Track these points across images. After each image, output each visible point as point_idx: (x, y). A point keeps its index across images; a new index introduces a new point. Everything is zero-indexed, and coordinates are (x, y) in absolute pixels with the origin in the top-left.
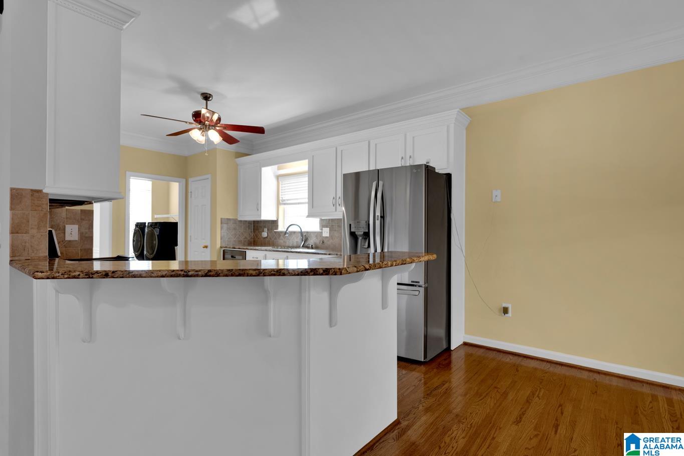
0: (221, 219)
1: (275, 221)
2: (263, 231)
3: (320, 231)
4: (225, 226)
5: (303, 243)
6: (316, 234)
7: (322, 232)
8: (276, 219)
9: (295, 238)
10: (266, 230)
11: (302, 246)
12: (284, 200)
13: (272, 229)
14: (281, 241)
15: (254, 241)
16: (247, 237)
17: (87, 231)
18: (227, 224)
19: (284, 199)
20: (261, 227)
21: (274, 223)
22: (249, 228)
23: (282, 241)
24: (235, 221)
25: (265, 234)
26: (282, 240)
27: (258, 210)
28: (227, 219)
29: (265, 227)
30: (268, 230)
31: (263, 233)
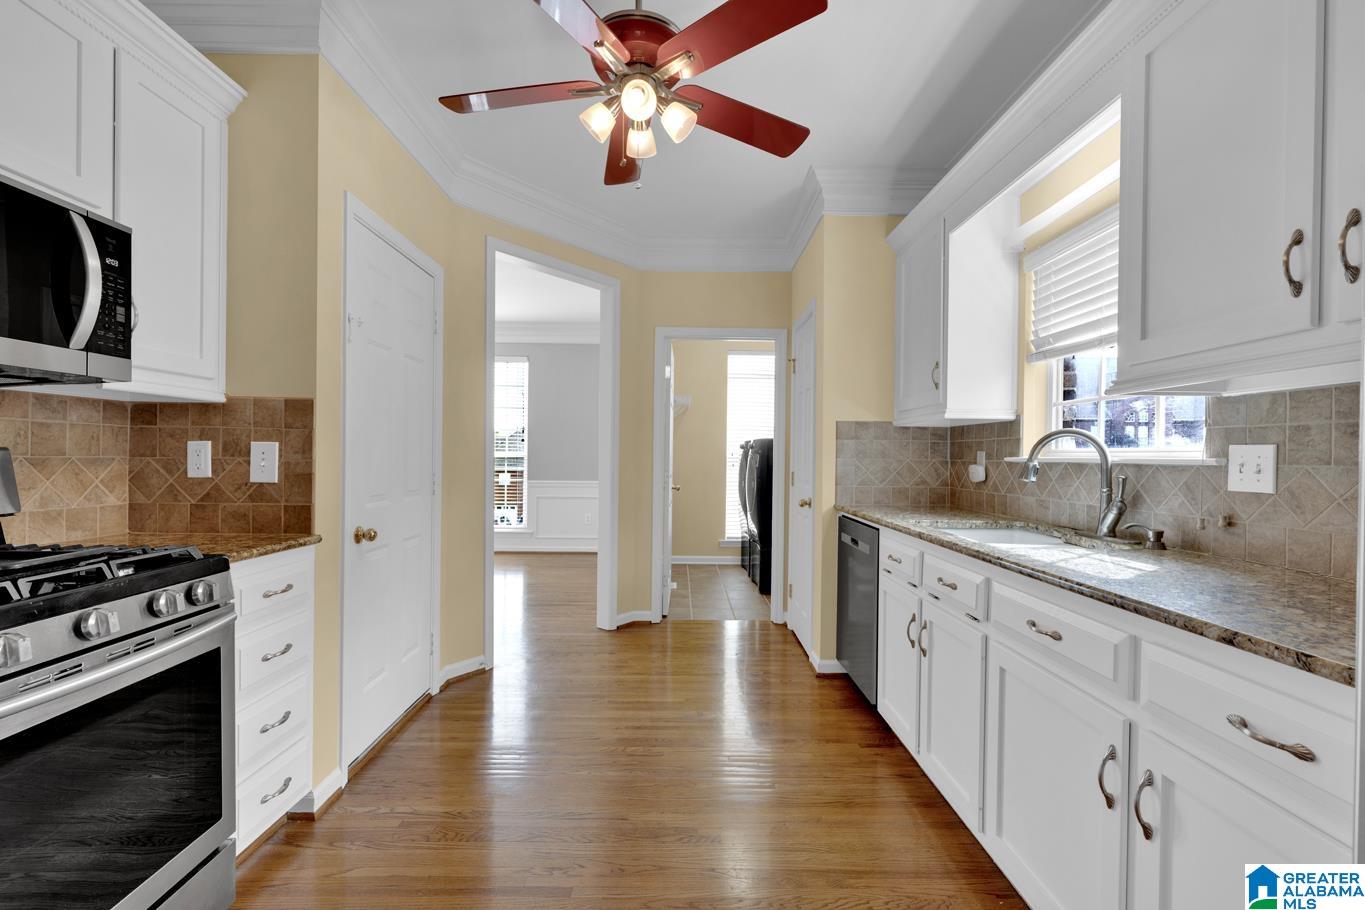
0: (837, 422)
1: (1011, 423)
2: (975, 463)
3: (1213, 462)
4: (850, 444)
5: (1111, 517)
6: (1186, 476)
7: (1222, 471)
8: (1012, 417)
9: (1083, 493)
10: (982, 456)
11: (1105, 529)
12: (1046, 340)
13: (1000, 456)
14: (1028, 501)
15: (953, 494)
16: (928, 479)
17: (299, 456)
18: (857, 438)
19: (1042, 335)
20: (970, 447)
21: (1008, 430)
22: (934, 451)
23: (1031, 500)
24: (884, 429)
25: (977, 473)
26: (1033, 495)
27: (937, 385)
28: (857, 423)
29: (980, 446)
30: (989, 457)
31: (973, 468)
